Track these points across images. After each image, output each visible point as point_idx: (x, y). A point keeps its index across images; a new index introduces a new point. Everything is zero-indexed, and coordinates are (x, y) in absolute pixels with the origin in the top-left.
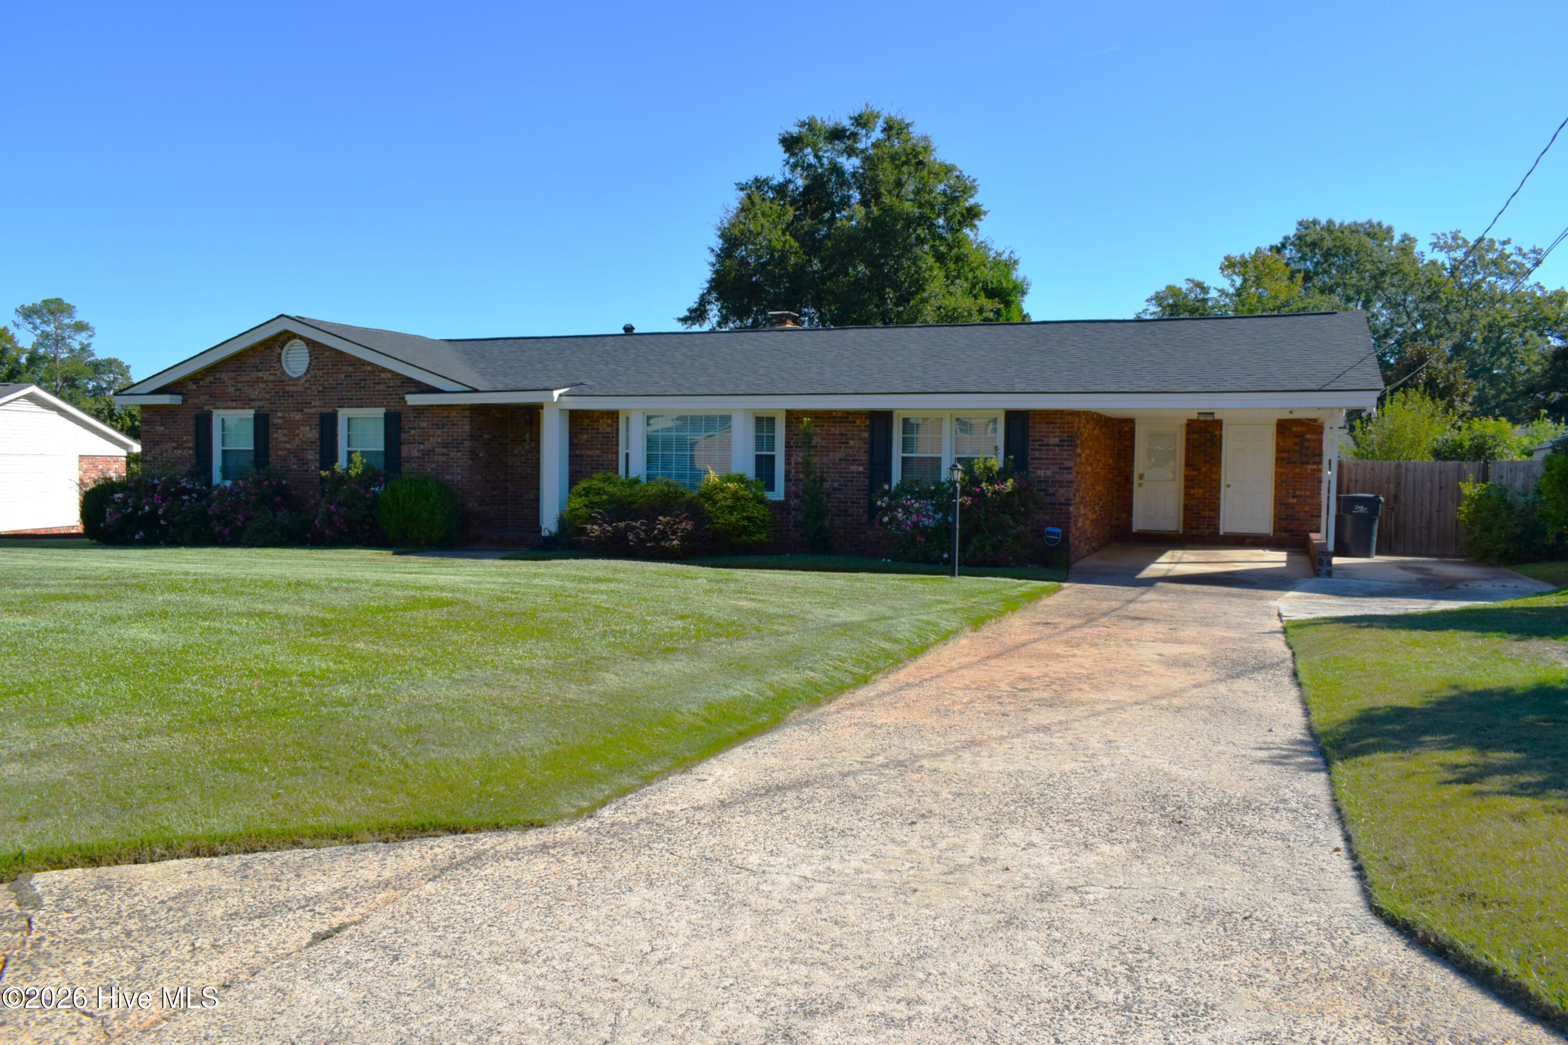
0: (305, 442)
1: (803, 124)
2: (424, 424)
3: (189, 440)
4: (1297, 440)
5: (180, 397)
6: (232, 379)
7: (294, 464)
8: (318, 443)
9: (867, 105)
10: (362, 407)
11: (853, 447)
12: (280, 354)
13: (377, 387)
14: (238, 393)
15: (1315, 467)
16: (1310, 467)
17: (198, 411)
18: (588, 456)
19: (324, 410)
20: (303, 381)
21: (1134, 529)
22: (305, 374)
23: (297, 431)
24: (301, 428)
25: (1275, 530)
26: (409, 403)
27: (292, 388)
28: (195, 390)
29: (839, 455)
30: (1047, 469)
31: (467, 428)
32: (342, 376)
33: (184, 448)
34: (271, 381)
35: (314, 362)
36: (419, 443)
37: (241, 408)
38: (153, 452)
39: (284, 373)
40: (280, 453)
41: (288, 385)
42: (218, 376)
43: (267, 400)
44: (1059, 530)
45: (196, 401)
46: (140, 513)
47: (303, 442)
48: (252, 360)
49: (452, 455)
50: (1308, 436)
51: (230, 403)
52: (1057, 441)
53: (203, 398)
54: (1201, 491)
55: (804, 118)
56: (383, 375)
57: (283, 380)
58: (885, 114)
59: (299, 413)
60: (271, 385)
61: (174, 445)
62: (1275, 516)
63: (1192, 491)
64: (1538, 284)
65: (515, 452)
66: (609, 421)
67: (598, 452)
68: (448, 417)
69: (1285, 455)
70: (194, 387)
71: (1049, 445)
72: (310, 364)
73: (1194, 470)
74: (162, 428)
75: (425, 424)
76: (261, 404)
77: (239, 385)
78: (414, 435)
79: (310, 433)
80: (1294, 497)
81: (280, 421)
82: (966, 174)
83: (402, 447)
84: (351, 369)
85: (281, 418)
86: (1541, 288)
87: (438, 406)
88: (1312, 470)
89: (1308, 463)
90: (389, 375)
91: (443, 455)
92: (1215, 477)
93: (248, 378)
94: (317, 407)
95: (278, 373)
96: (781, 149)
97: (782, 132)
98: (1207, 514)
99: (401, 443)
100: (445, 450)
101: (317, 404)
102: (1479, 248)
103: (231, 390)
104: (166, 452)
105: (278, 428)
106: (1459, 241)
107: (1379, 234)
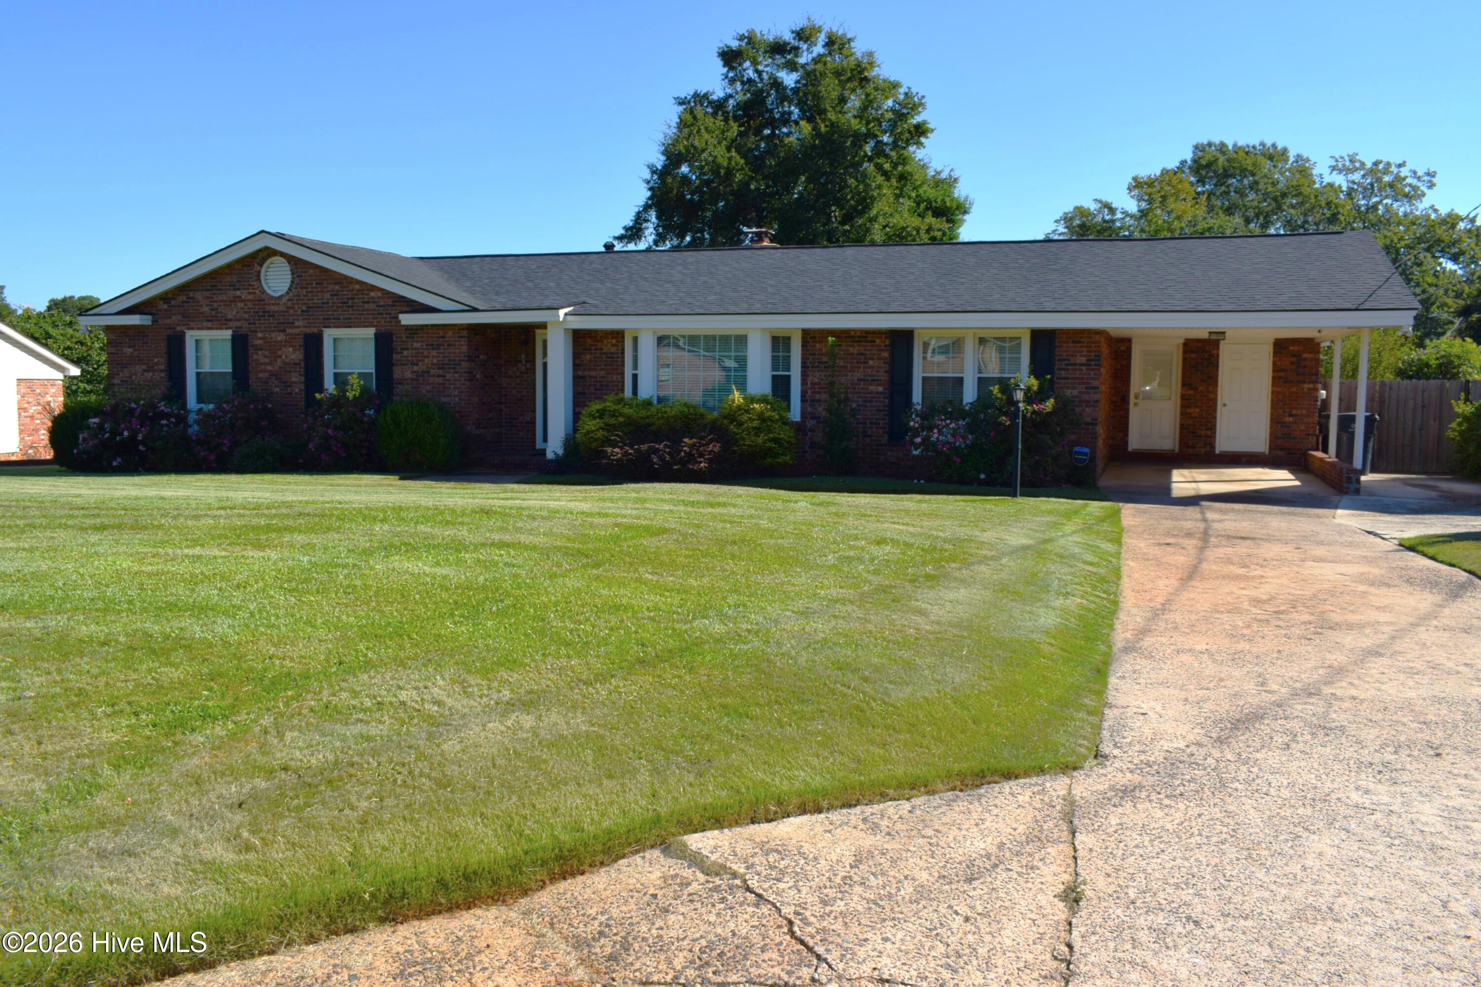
0: (289, 364)
1: (741, 38)
2: (416, 345)
3: (161, 363)
4: (1294, 359)
5: (150, 317)
6: (207, 298)
7: (276, 386)
8: (303, 365)
9: (809, 19)
10: (350, 327)
11: (872, 367)
12: (259, 272)
13: (366, 306)
14: (213, 313)
15: (1311, 386)
16: (1306, 386)
17: (170, 332)
18: (591, 377)
19: (308, 330)
20: (284, 300)
21: (1130, 449)
22: (287, 293)
23: (279, 353)
24: (284, 349)
25: (1270, 449)
26: (403, 323)
27: (276, 308)
28: (166, 310)
29: (859, 374)
30: (1074, 388)
31: (465, 348)
32: (328, 295)
33: (154, 371)
34: (250, 300)
35: (297, 280)
36: (413, 364)
37: (217, 329)
38: (121, 374)
39: (264, 292)
40: (261, 375)
41: (269, 304)
42: (191, 294)
43: (245, 320)
44: (1087, 450)
45: (168, 321)
46: (118, 438)
47: (285, 364)
48: (228, 278)
49: (448, 376)
50: (1305, 356)
51: (205, 324)
52: (1084, 360)
53: (175, 318)
54: (1197, 410)
55: (743, 31)
56: (372, 294)
57: (263, 300)
58: (826, 28)
59: (282, 334)
60: (250, 305)
61: (144, 367)
62: (1271, 434)
63: (1189, 410)
64: (1432, 207)
65: (510, 373)
66: (614, 341)
67: (602, 373)
68: (443, 337)
69: (1282, 374)
70: (165, 307)
71: (1075, 365)
72: (292, 282)
73: (1191, 389)
74: (131, 350)
75: (419, 345)
76: (239, 324)
77: (215, 305)
78: (406, 356)
79: (293, 354)
80: (1290, 415)
81: (261, 342)
82: (914, 91)
83: (394, 368)
84: (337, 287)
85: (261, 339)
86: (1436, 211)
87: (433, 325)
88: (1309, 389)
89: (1305, 382)
90: (379, 294)
91: (439, 376)
92: (1211, 396)
93: (225, 298)
94: (301, 327)
95: (257, 291)
96: (719, 63)
97: (721, 45)
98: (1203, 433)
99: (393, 365)
100: (441, 372)
101: (300, 323)
102: (1376, 170)
103: (206, 309)
104: (136, 374)
105: (258, 348)
106: (1357, 165)
107: (1275, 155)
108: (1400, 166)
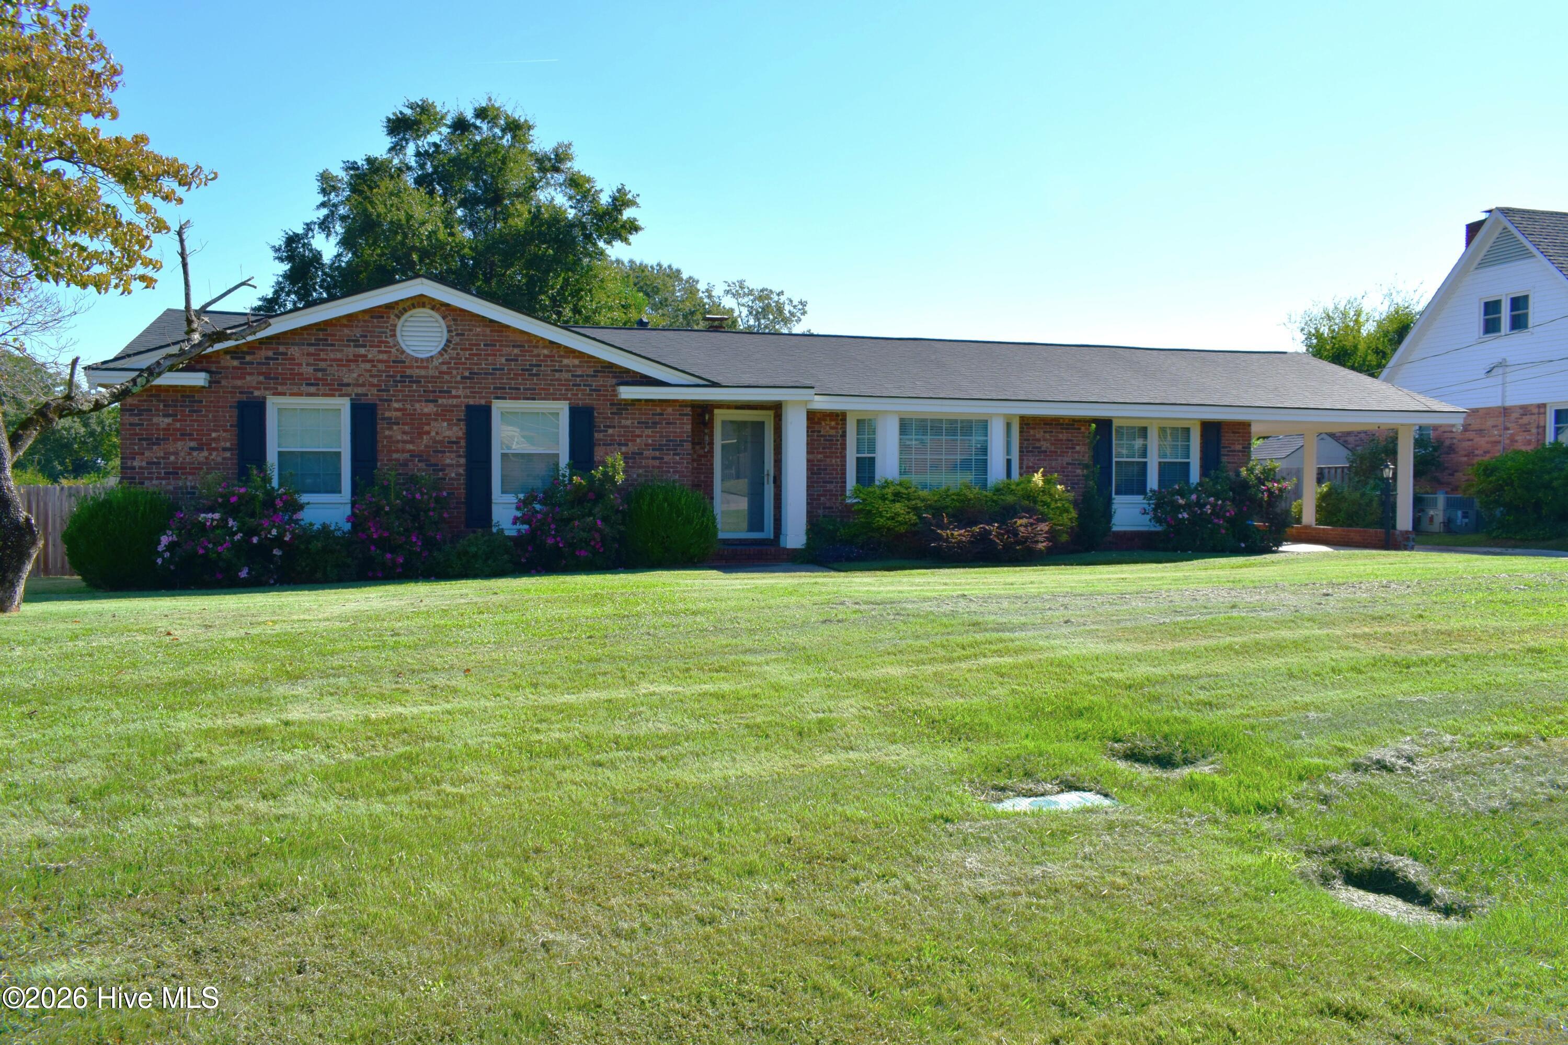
0: (441, 442)
2: (624, 422)
3: (224, 437)
5: (207, 376)
6: (309, 354)
7: (420, 470)
8: (463, 443)
10: (534, 399)
11: (1078, 452)
12: (396, 326)
13: (557, 375)
14: (320, 375)
17: (244, 398)
19: (471, 402)
20: (436, 362)
22: (440, 353)
23: (426, 428)
24: (433, 424)
26: (623, 396)
27: (422, 372)
28: (237, 368)
31: (688, 428)
32: (503, 360)
33: (211, 450)
34: (380, 361)
35: (456, 339)
37: (326, 395)
38: (147, 454)
39: (403, 352)
40: (395, 456)
41: (411, 367)
42: (282, 349)
43: (374, 385)
45: (239, 383)
47: (435, 442)
49: (666, 458)
51: (304, 388)
52: (1240, 447)
53: (251, 380)
56: (566, 361)
57: (400, 361)
58: (508, 113)
59: (431, 405)
60: (381, 366)
61: (192, 444)
66: (833, 423)
67: (820, 456)
68: (661, 414)
70: (236, 363)
71: (1235, 451)
72: (448, 341)
74: (168, 420)
75: (629, 422)
76: (360, 390)
77: (322, 364)
78: (612, 435)
79: (456, 432)
81: (395, 414)
83: (596, 448)
84: (516, 351)
85: (397, 410)
87: (647, 401)
90: (576, 362)
91: (654, 458)
93: (339, 356)
94: (462, 396)
95: (393, 350)
96: (384, 131)
97: (390, 113)
99: (594, 445)
100: (657, 453)
101: (460, 392)
102: (764, 295)
103: (307, 370)
104: (176, 454)
105: (391, 423)
106: (746, 290)
107: (675, 275)
108: (778, 295)
